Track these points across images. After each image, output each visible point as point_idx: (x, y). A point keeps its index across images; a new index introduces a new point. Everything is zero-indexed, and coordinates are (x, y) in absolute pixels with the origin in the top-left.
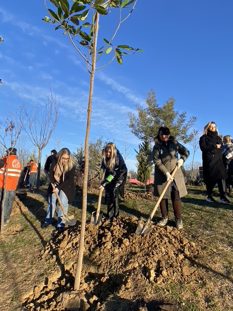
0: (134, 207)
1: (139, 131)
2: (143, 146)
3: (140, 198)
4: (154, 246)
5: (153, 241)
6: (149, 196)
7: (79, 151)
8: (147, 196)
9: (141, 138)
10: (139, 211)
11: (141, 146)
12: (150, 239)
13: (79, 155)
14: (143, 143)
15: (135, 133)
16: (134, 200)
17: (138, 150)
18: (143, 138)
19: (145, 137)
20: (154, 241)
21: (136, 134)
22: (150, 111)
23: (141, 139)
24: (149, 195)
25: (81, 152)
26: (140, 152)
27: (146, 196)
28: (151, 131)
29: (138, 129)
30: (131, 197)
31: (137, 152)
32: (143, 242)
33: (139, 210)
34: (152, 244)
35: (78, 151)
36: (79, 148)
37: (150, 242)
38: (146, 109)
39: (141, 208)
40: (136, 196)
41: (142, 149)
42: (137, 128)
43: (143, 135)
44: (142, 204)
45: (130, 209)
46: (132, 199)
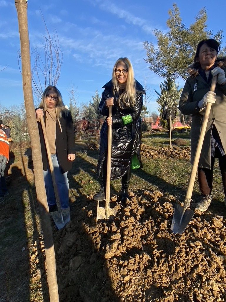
0: (156, 172)
1: (159, 65)
2: (165, 85)
3: (164, 156)
4: (196, 274)
5: (193, 262)
6: (176, 153)
7: (95, 100)
8: (174, 153)
9: (163, 75)
10: (163, 180)
11: (163, 85)
12: (188, 258)
13: (95, 104)
14: (165, 82)
15: (154, 69)
16: (156, 160)
17: (160, 91)
18: (165, 74)
19: (167, 73)
20: (196, 263)
21: (156, 71)
22: (173, 36)
23: (162, 77)
24: (176, 151)
25: (97, 100)
26: (162, 93)
27: (172, 153)
28: (176, 63)
29: (159, 63)
30: (152, 156)
31: (158, 94)
32: (175, 262)
33: (164, 177)
34: (193, 270)
35: (93, 99)
36: (94, 96)
37: (188, 265)
38: (168, 35)
39: (166, 174)
40: (159, 153)
41: (164, 89)
42: (157, 62)
43: (165, 70)
44: (167, 167)
45: (151, 176)
46: (154, 158)
